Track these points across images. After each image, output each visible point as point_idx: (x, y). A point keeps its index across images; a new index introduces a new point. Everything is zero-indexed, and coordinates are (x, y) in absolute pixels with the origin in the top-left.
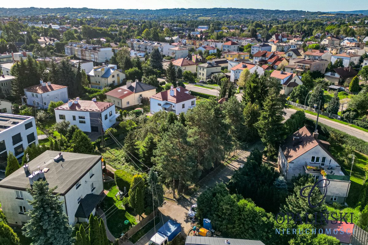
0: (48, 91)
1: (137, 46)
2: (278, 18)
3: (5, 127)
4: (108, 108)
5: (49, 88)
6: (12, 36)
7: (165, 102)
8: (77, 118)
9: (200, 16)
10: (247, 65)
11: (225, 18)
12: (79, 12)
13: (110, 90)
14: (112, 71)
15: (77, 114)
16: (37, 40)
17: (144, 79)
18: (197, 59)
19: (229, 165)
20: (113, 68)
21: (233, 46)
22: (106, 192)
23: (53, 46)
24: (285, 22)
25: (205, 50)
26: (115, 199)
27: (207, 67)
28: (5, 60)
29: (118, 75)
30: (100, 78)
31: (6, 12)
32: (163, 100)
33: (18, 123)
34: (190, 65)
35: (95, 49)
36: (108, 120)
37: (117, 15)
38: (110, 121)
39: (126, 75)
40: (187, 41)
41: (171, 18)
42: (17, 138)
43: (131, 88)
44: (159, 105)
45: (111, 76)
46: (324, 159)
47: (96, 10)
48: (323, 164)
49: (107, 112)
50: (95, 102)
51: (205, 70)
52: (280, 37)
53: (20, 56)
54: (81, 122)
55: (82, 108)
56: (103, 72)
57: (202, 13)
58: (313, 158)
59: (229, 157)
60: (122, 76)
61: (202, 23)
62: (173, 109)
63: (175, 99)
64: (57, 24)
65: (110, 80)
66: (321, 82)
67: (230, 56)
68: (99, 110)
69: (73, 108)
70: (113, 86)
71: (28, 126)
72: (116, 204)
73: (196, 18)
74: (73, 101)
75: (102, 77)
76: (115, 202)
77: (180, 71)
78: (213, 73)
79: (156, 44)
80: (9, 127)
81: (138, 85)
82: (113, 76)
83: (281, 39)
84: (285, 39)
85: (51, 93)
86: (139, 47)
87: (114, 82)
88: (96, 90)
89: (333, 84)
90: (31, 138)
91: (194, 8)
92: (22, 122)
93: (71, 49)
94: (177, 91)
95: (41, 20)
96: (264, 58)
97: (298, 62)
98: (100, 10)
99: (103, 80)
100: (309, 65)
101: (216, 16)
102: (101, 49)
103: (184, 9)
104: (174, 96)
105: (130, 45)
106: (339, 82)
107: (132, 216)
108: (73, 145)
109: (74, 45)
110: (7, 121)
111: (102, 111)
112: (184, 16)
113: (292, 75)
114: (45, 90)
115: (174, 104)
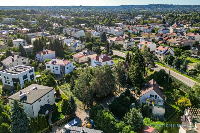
0: (45, 54)
1: (99, 29)
2: (186, 10)
3: (20, 72)
4: (69, 63)
5: (46, 52)
6: (41, 23)
7: (97, 61)
8: (55, 68)
9: (141, 9)
10: (147, 42)
11: (155, 10)
12: (78, 8)
13: (76, 53)
14: (78, 44)
15: (55, 66)
16: (52, 25)
17: (93, 48)
18: (126, 37)
19: (117, 95)
20: (79, 43)
21: (149, 29)
22: (56, 104)
23: (58, 28)
24: (189, 13)
25: (132, 31)
26: (59, 107)
27: (127, 42)
28: (34, 36)
29: (81, 46)
30: (72, 47)
31: (43, 8)
32: (97, 60)
33: (26, 70)
34: (120, 40)
35: (76, 31)
36: (68, 69)
37: (97, 9)
38: (70, 69)
39: (86, 46)
40: (126, 26)
41: (124, 11)
42: (25, 77)
43: (84, 53)
44: (95, 62)
45: (77, 47)
46: (156, 96)
47: (86, 7)
48: (156, 99)
49: (68, 66)
50: (63, 60)
51: (126, 44)
52: (179, 23)
53: (41, 34)
54: (56, 70)
55: (57, 63)
56: (74, 44)
57: (143, 8)
58: (151, 95)
59: (119, 91)
60: (83, 46)
61: (140, 14)
62: (101, 65)
63: (102, 60)
64: (65, 15)
65: (77, 48)
66: (187, 52)
67: (144, 35)
68: (64, 64)
69: (53, 63)
70: (77, 51)
71: (31, 71)
72: (58, 110)
73: (139, 10)
74: (54, 60)
75: (73, 47)
76: (58, 108)
77: (114, 44)
78: (130, 45)
79: (107, 28)
80: (22, 72)
81: (88, 52)
82: (79, 47)
83: (180, 25)
84: (182, 25)
85: (47, 55)
86: (100, 29)
87: (79, 49)
88: (70, 53)
89: (194, 54)
90: (32, 76)
91: (138, 5)
92: (28, 70)
93: (66, 30)
94: (104, 56)
95: (58, 13)
96: (161, 37)
97: (178, 40)
98: (88, 7)
99: (74, 48)
100: (183, 42)
101: (150, 9)
102: (79, 31)
103: (132, 5)
104: (102, 59)
105: (95, 28)
106: (198, 53)
107: (63, 115)
108: (47, 81)
109: (67, 28)
110: (22, 69)
111: (65, 65)
112: (132, 9)
113: (168, 49)
114: (44, 53)
115: (101, 63)
